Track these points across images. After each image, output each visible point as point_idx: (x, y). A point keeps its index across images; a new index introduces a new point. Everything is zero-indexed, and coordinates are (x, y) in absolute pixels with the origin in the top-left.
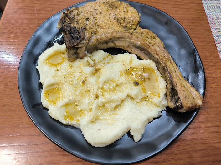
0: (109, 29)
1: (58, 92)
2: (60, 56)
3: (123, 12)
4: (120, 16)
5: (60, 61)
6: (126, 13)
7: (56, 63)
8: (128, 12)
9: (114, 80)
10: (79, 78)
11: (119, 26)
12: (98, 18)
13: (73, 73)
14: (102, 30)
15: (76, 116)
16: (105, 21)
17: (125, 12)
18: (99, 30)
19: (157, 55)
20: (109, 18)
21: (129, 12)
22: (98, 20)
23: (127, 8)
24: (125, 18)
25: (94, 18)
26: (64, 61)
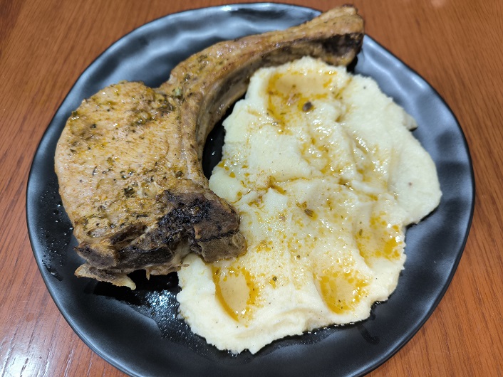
0: (169, 142)
1: (332, 278)
2: (225, 280)
3: (110, 113)
4: (125, 120)
5: (241, 280)
6: (115, 107)
7: (247, 290)
8: (112, 103)
9: (302, 148)
10: (299, 223)
11: (157, 122)
12: (126, 167)
13: (285, 237)
14: (171, 157)
15: (385, 233)
16: (140, 150)
17: (113, 108)
18: (169, 165)
19: (252, 54)
20: (128, 142)
21: (115, 101)
22: (133, 166)
23: (100, 102)
24: (134, 110)
25: (123, 177)
26: (243, 269)
